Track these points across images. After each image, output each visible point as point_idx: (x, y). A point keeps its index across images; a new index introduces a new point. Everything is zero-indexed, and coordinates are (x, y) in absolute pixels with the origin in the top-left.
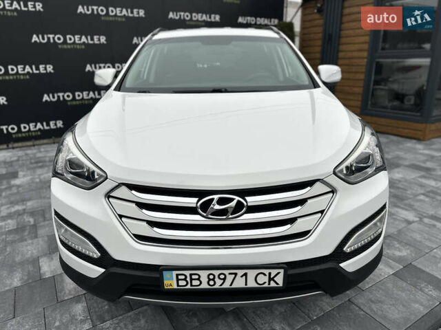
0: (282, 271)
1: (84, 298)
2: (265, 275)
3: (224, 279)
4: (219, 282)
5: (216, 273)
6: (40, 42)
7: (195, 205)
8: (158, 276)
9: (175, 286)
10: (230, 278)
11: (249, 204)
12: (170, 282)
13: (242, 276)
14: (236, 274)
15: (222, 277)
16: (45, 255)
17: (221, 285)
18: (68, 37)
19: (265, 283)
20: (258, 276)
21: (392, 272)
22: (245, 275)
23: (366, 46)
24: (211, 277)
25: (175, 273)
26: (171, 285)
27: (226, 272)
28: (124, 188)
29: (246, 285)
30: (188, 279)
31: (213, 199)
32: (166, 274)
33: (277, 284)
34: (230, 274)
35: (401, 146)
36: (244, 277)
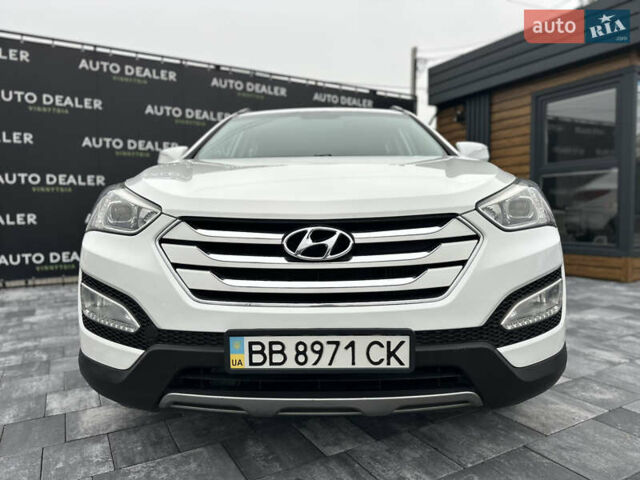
0: (406, 339)
1: (106, 439)
2: (382, 346)
3: (320, 353)
4: (312, 357)
5: (309, 340)
6: (93, 147)
7: (279, 242)
8: (223, 351)
9: (246, 365)
10: (329, 350)
11: (357, 241)
12: (240, 358)
13: (347, 348)
14: (337, 344)
15: (317, 348)
16: (56, 392)
17: (315, 363)
18: (130, 142)
19: (382, 360)
20: (370, 352)
21: (591, 416)
22: (352, 345)
23: (527, 159)
24: (301, 348)
25: (247, 339)
26: (240, 362)
27: (323, 339)
29: (353, 363)
30: (267, 352)
32: (234, 342)
33: (401, 363)
34: (329, 343)
36: (350, 348)
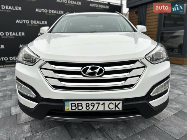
0: (121, 102)
1: (29, 123)
2: (113, 104)
3: (94, 106)
4: (91, 107)
5: (90, 102)
6: (20, 23)
7: (80, 71)
8: (62, 105)
9: (70, 110)
10: (96, 105)
11: (106, 70)
12: (68, 107)
13: (102, 105)
14: (99, 103)
15: (93, 105)
16: (14, 106)
17: (92, 109)
18: (31, 21)
19: (113, 108)
20: (110, 106)
21: (173, 114)
22: (104, 104)
23: (156, 26)
24: (88, 105)
25: (70, 102)
26: (68, 109)
27: (95, 102)
28: (48, 64)
29: (104, 109)
30: (77, 106)
31: (88, 67)
32: (66, 103)
33: (119, 109)
34: (96, 103)
35: (173, 67)
36: (103, 105)
